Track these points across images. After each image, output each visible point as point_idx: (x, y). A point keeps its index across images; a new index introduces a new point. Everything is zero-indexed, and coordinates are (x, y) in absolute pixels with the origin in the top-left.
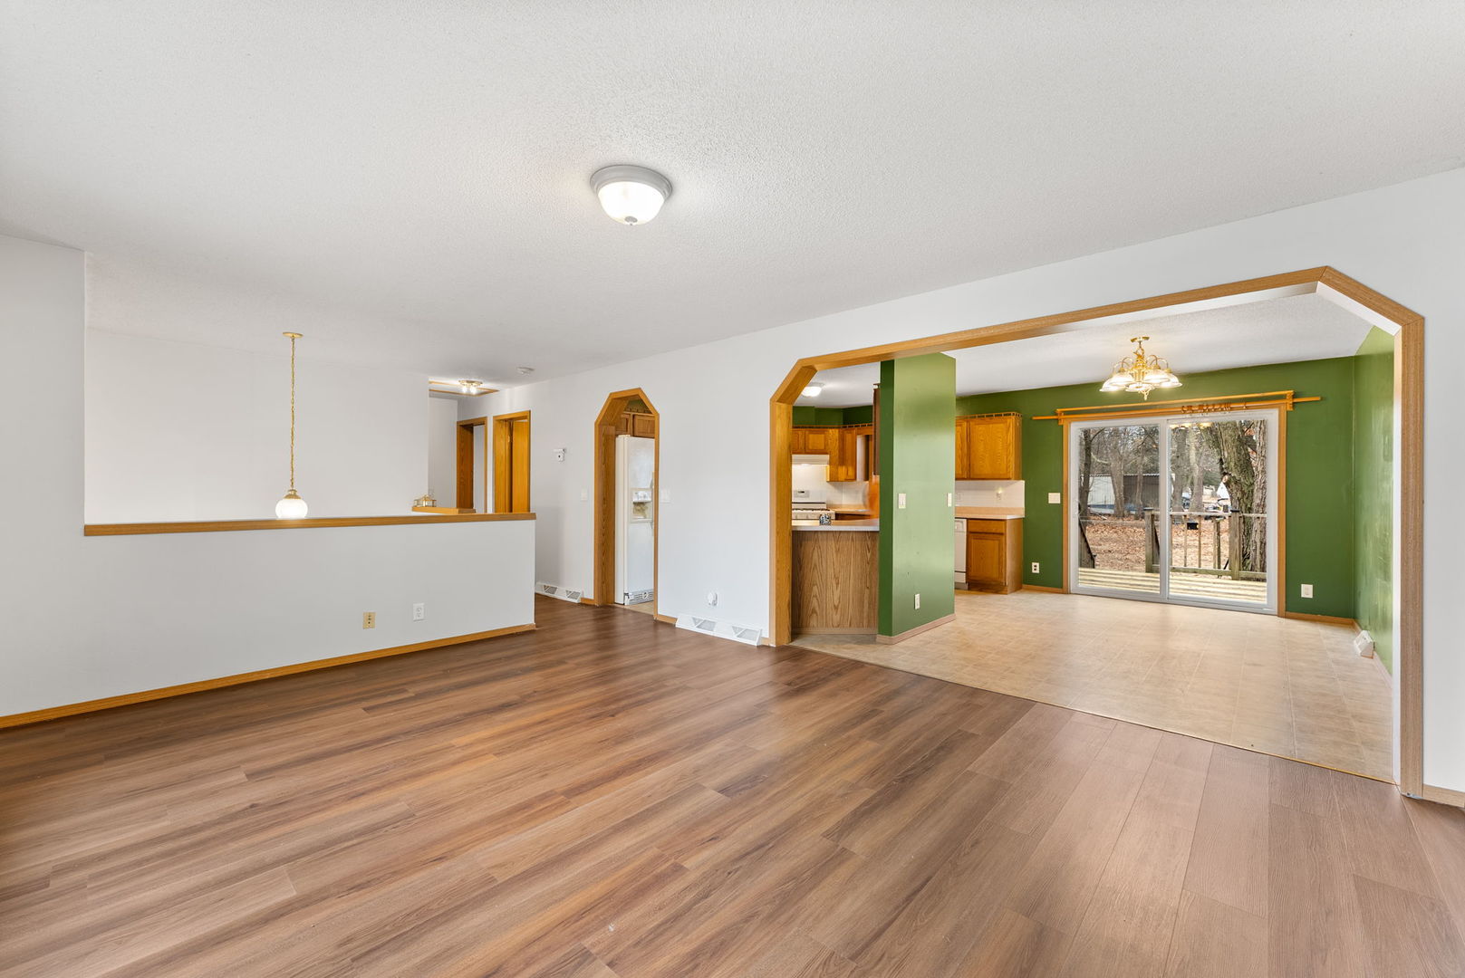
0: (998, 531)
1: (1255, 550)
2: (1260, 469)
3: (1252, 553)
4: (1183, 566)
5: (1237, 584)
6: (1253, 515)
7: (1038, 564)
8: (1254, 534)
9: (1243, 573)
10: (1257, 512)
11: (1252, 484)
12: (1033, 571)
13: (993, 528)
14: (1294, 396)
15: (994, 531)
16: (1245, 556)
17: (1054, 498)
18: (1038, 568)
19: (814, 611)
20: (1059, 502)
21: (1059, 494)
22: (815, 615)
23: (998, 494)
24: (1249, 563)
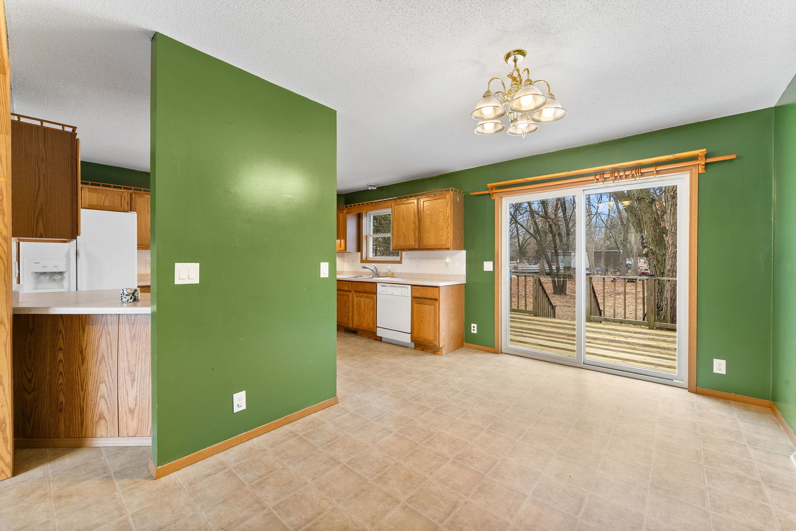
0: (433, 297)
1: (667, 305)
2: (670, 242)
3: (664, 306)
4: (612, 318)
5: (652, 334)
6: (665, 278)
7: (475, 325)
8: (665, 293)
9: (658, 324)
10: (668, 276)
11: (664, 255)
12: (472, 332)
13: (430, 294)
14: (707, 156)
15: (430, 297)
16: (659, 308)
17: (488, 266)
18: (476, 329)
19: (101, 417)
20: (492, 270)
21: (492, 262)
22: (103, 422)
23: (446, 263)
24: (662, 314)
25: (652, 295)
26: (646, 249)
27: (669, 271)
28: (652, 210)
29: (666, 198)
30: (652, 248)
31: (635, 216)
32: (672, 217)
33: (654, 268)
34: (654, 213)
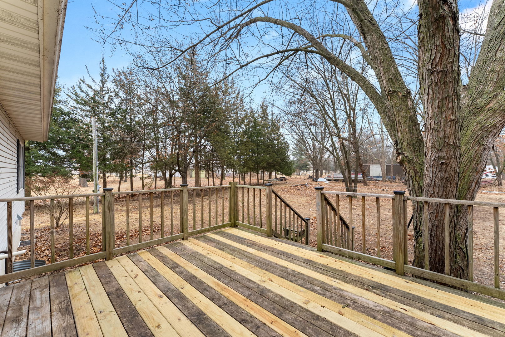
24: (421, 242)
25: (400, 223)
26: (400, 157)
27: (429, 185)
28: (407, 106)
29: (421, 77)
30: (408, 154)
31: (389, 117)
32: (430, 106)
33: (411, 181)
34: (409, 109)
